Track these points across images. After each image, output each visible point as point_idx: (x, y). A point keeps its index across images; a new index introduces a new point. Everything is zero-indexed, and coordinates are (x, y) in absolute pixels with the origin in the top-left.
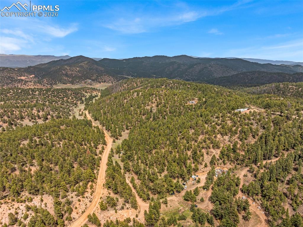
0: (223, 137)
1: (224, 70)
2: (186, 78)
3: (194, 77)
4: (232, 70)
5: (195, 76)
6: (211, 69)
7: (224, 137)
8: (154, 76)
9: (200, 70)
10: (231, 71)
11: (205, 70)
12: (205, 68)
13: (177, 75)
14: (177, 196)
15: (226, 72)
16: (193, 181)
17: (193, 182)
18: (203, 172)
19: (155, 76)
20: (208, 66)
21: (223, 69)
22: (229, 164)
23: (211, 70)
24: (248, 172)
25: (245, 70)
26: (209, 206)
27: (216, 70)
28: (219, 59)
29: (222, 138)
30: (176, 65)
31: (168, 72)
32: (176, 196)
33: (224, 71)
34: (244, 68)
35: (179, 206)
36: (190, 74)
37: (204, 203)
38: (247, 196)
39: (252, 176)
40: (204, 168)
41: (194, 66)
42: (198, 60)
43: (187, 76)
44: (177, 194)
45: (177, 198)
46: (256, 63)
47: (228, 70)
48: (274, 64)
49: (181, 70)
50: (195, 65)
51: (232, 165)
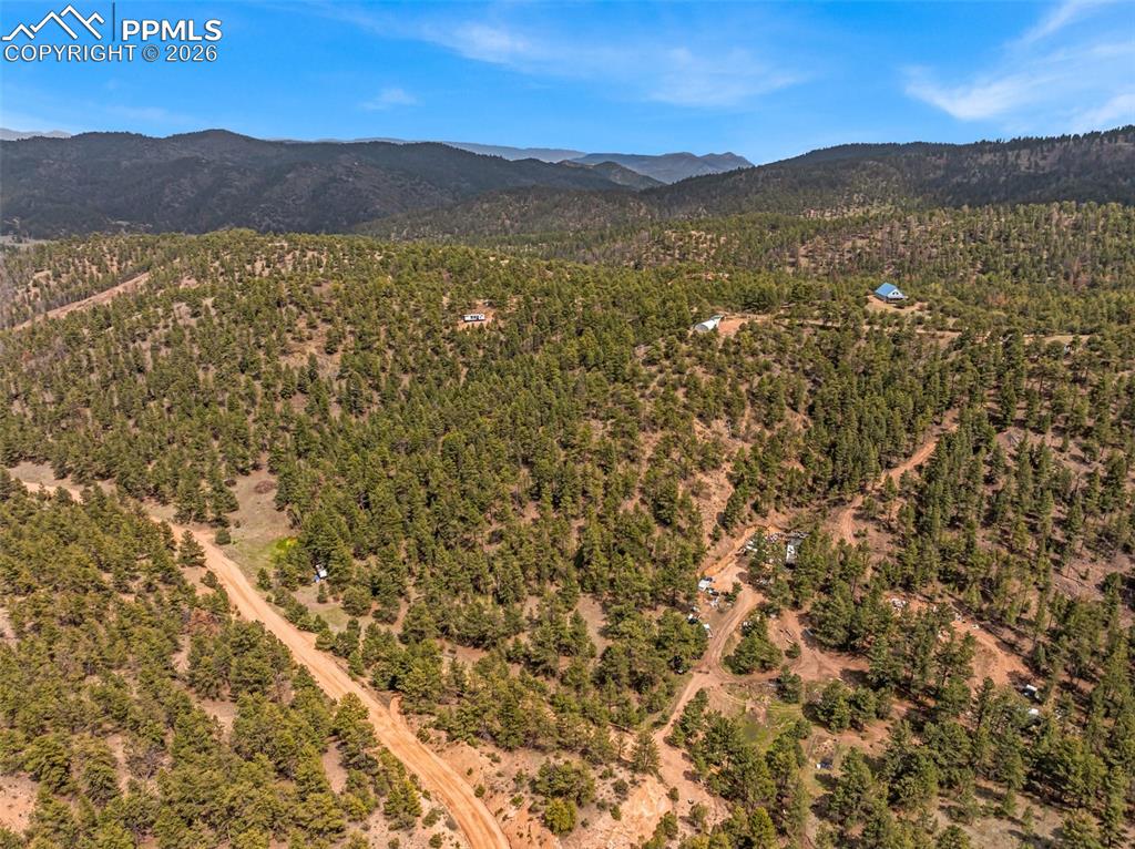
0: (709, 427)
1: (402, 185)
2: (264, 224)
3: (299, 219)
4: (433, 188)
5: (301, 215)
6: (359, 185)
7: (713, 423)
8: (121, 226)
9: (314, 191)
10: (430, 189)
11: (333, 191)
12: (333, 180)
13: (221, 213)
14: (704, 669)
15: (413, 193)
16: (710, 599)
17: (713, 603)
18: (719, 559)
19: (125, 223)
20: (341, 175)
21: (399, 183)
22: (772, 511)
23: (360, 190)
24: (860, 521)
25: (468, 184)
26: (826, 664)
27: (375, 187)
28: (364, 144)
29: (708, 431)
30: (206, 171)
31: (177, 205)
32: (700, 672)
33: (405, 191)
34: (463, 180)
35: (741, 702)
36: (279, 210)
37: (804, 662)
38: (904, 594)
39: (878, 531)
40: (713, 545)
41: (289, 176)
42: (284, 150)
43: (268, 215)
44: (695, 663)
45: (709, 676)
46: (495, 157)
47: (416, 187)
48: (547, 162)
49: (234, 192)
50: (289, 172)
51: (783, 513)
